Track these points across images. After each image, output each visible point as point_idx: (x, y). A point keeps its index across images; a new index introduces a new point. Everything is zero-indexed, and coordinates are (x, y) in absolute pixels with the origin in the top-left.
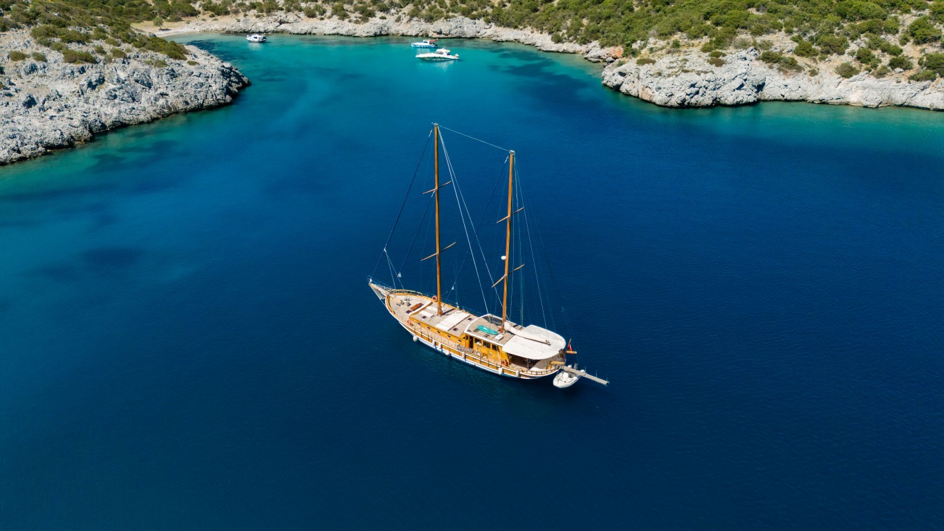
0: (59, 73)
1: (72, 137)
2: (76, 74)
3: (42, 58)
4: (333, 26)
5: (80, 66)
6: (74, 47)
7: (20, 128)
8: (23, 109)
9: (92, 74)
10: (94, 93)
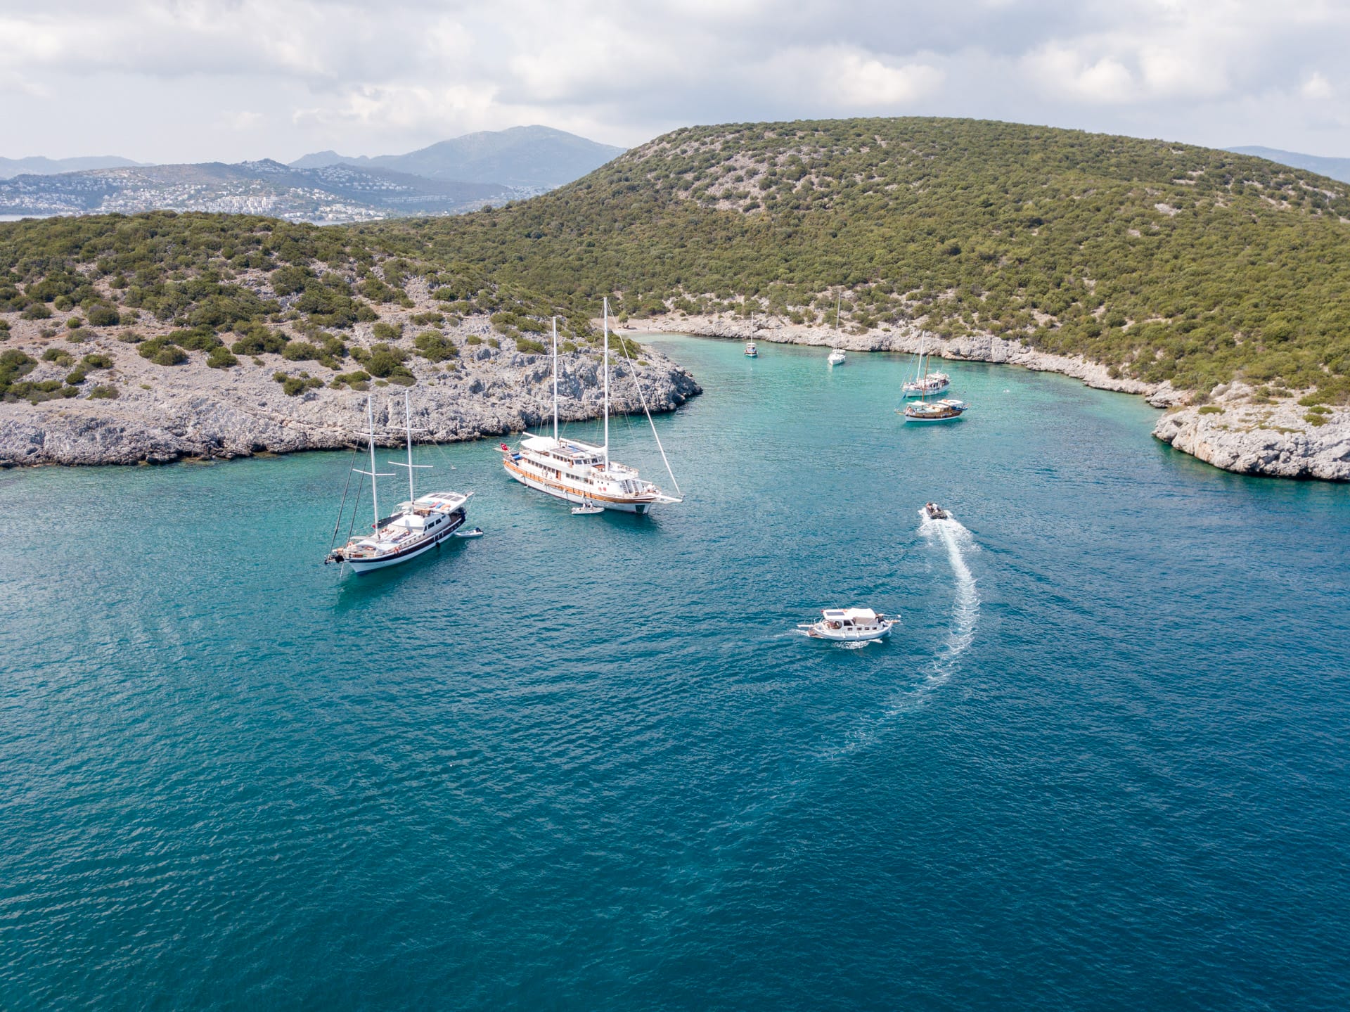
0: (510, 360)
1: (507, 427)
2: (526, 364)
3: (496, 344)
4: (822, 336)
5: (530, 356)
6: (529, 337)
7: (462, 410)
8: (468, 393)
9: (540, 365)
10: (538, 385)
